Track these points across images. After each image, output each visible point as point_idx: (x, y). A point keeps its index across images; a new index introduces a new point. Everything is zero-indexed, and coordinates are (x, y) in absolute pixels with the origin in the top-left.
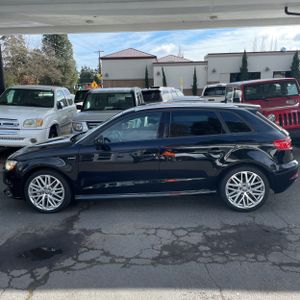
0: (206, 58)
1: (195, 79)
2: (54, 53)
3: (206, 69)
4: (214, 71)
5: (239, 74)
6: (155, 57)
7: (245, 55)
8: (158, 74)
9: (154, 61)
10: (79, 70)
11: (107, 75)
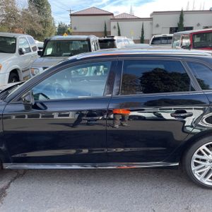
0: (151, 15)
1: (143, 32)
2: (37, 11)
3: (152, 24)
4: (157, 26)
5: (177, 28)
6: (112, 14)
7: (182, 13)
8: (115, 27)
9: (111, 17)
10: (57, 25)
11: (75, 29)
